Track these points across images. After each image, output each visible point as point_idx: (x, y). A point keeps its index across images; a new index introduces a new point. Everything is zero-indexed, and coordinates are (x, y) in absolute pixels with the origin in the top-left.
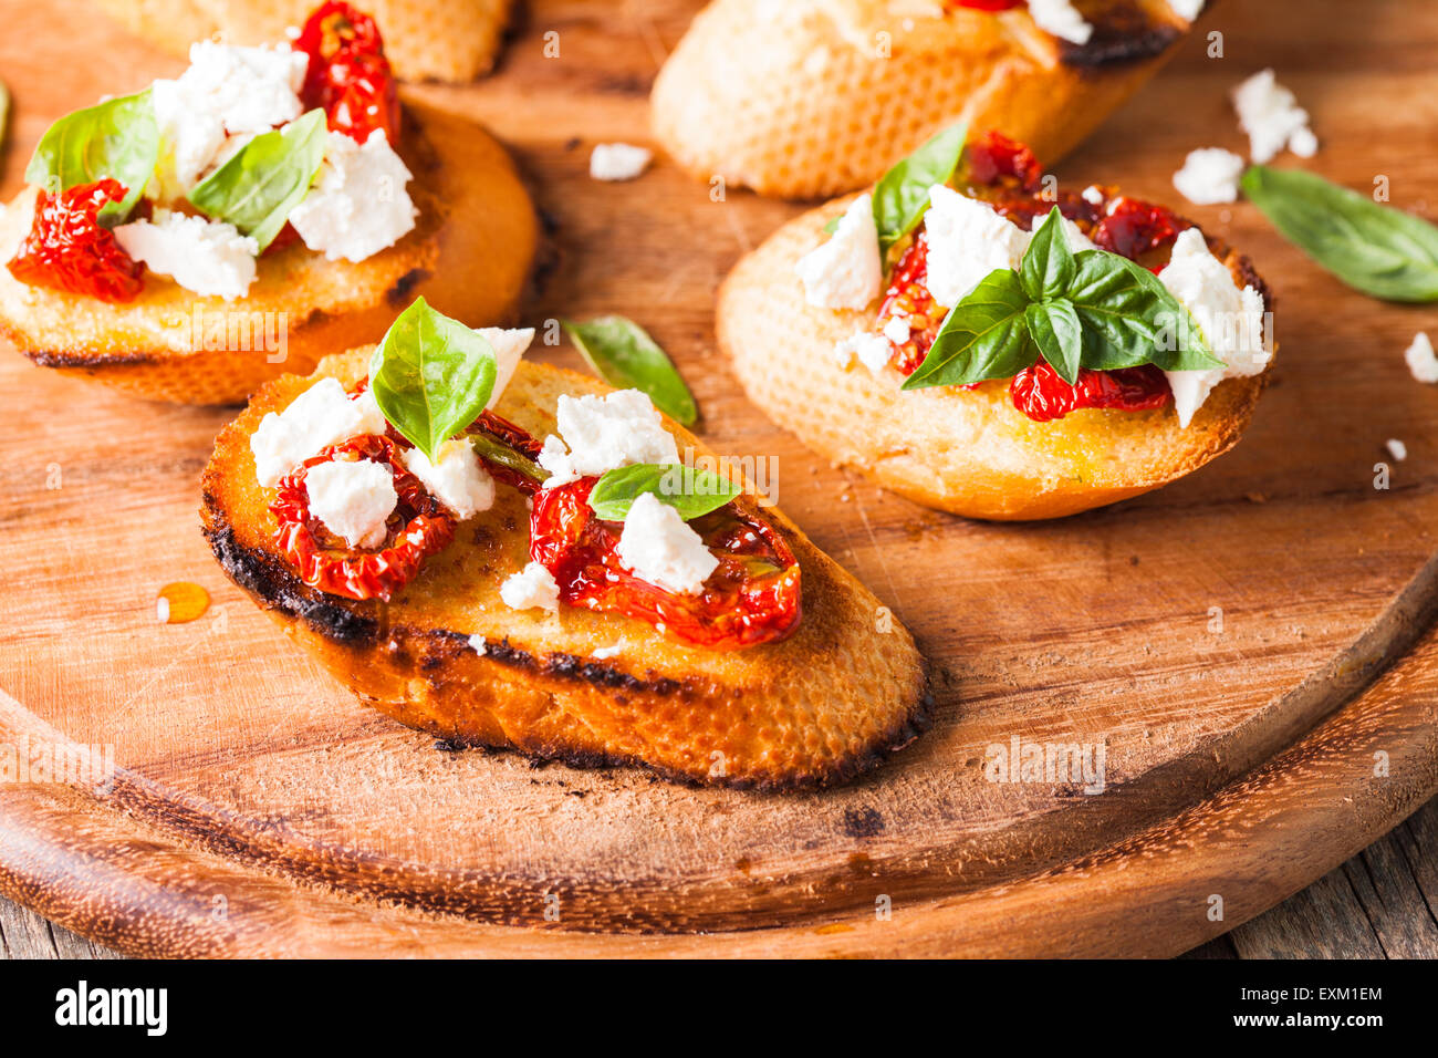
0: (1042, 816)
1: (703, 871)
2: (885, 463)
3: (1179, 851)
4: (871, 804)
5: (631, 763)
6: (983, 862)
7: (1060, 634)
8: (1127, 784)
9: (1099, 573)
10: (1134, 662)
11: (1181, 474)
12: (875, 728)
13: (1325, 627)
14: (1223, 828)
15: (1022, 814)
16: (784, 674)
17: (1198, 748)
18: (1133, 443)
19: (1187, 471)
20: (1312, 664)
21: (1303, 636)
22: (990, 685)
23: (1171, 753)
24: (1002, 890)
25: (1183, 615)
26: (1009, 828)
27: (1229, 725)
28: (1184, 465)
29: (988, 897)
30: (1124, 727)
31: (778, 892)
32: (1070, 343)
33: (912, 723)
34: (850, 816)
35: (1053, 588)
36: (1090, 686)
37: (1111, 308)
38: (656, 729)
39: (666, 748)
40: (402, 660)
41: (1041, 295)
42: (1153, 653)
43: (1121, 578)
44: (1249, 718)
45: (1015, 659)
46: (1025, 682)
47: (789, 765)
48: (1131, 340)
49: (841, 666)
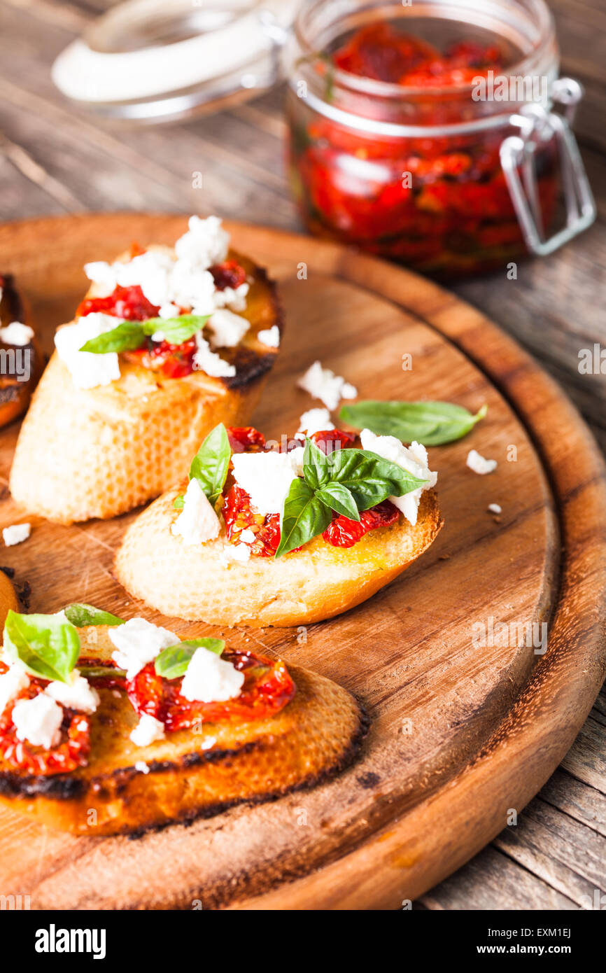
0: (451, 739)
1: (307, 836)
2: (264, 611)
3: (526, 727)
4: (366, 770)
5: (235, 803)
6: (435, 774)
7: (399, 656)
8: (480, 709)
9: (396, 621)
10: (443, 653)
11: (427, 546)
12: (351, 731)
13: (521, 599)
14: (539, 708)
15: (442, 743)
16: (300, 718)
17: (501, 678)
18: (395, 543)
19: (430, 544)
20: (526, 619)
21: (513, 608)
22: (382, 693)
23: (490, 686)
24: (454, 783)
25: (450, 623)
26: (439, 753)
27: (508, 662)
28: (426, 541)
29: (449, 789)
30: (460, 684)
31: (348, 831)
32: (348, 501)
33: (363, 723)
34: (360, 780)
35: (380, 637)
36: (430, 673)
37: (355, 478)
38: (249, 774)
39: (256, 783)
40: (104, 795)
41: (318, 485)
42: (449, 645)
43: (408, 619)
44: (515, 654)
45: (385, 676)
46: (398, 685)
47: (321, 765)
48: (375, 490)
49: (321, 704)
